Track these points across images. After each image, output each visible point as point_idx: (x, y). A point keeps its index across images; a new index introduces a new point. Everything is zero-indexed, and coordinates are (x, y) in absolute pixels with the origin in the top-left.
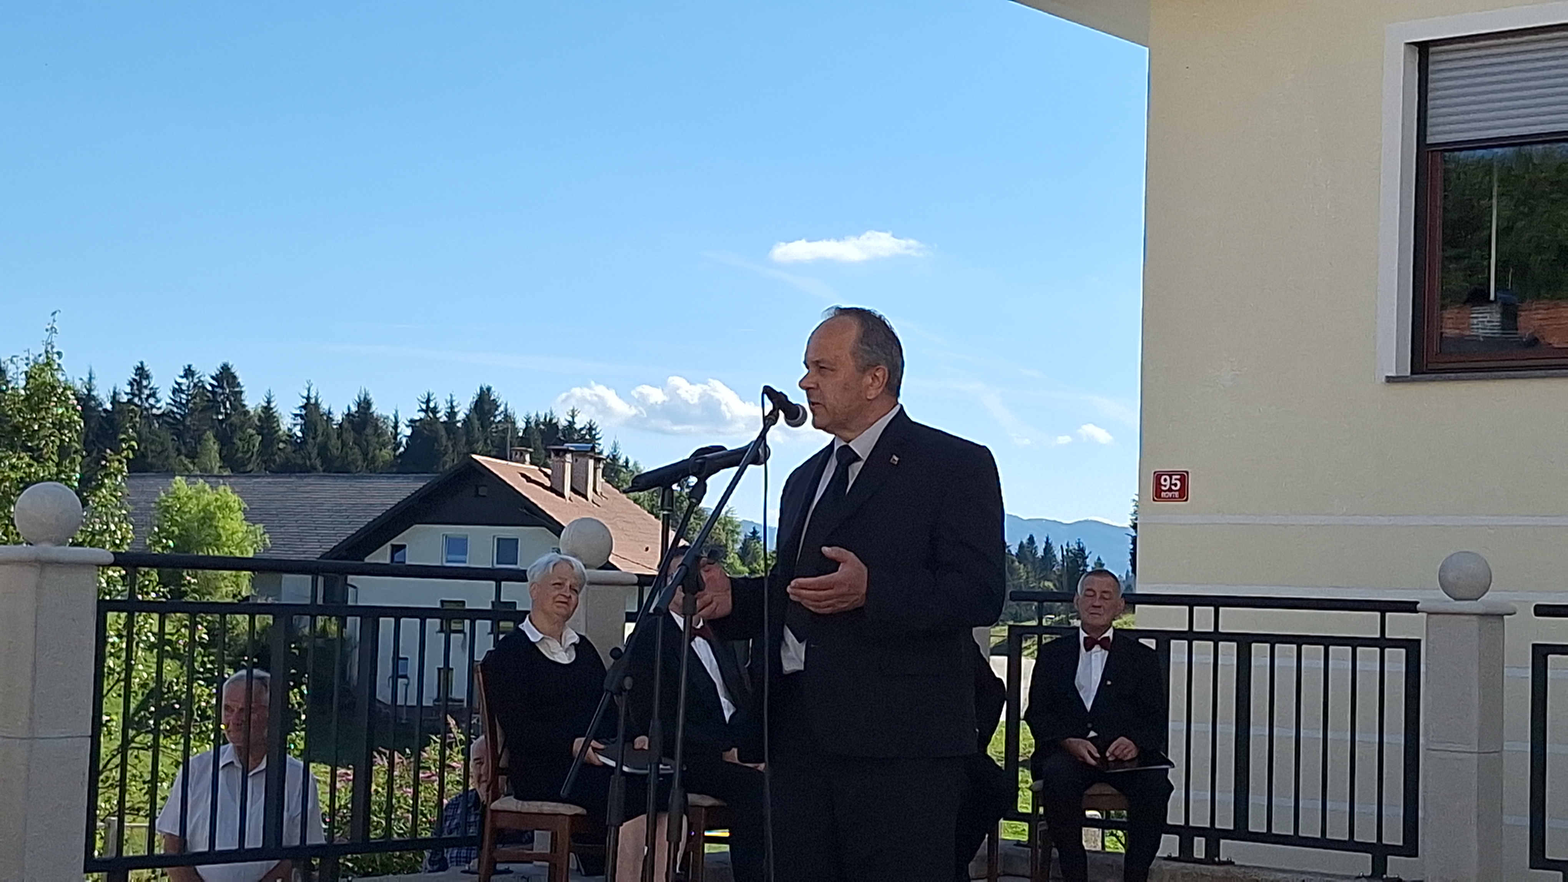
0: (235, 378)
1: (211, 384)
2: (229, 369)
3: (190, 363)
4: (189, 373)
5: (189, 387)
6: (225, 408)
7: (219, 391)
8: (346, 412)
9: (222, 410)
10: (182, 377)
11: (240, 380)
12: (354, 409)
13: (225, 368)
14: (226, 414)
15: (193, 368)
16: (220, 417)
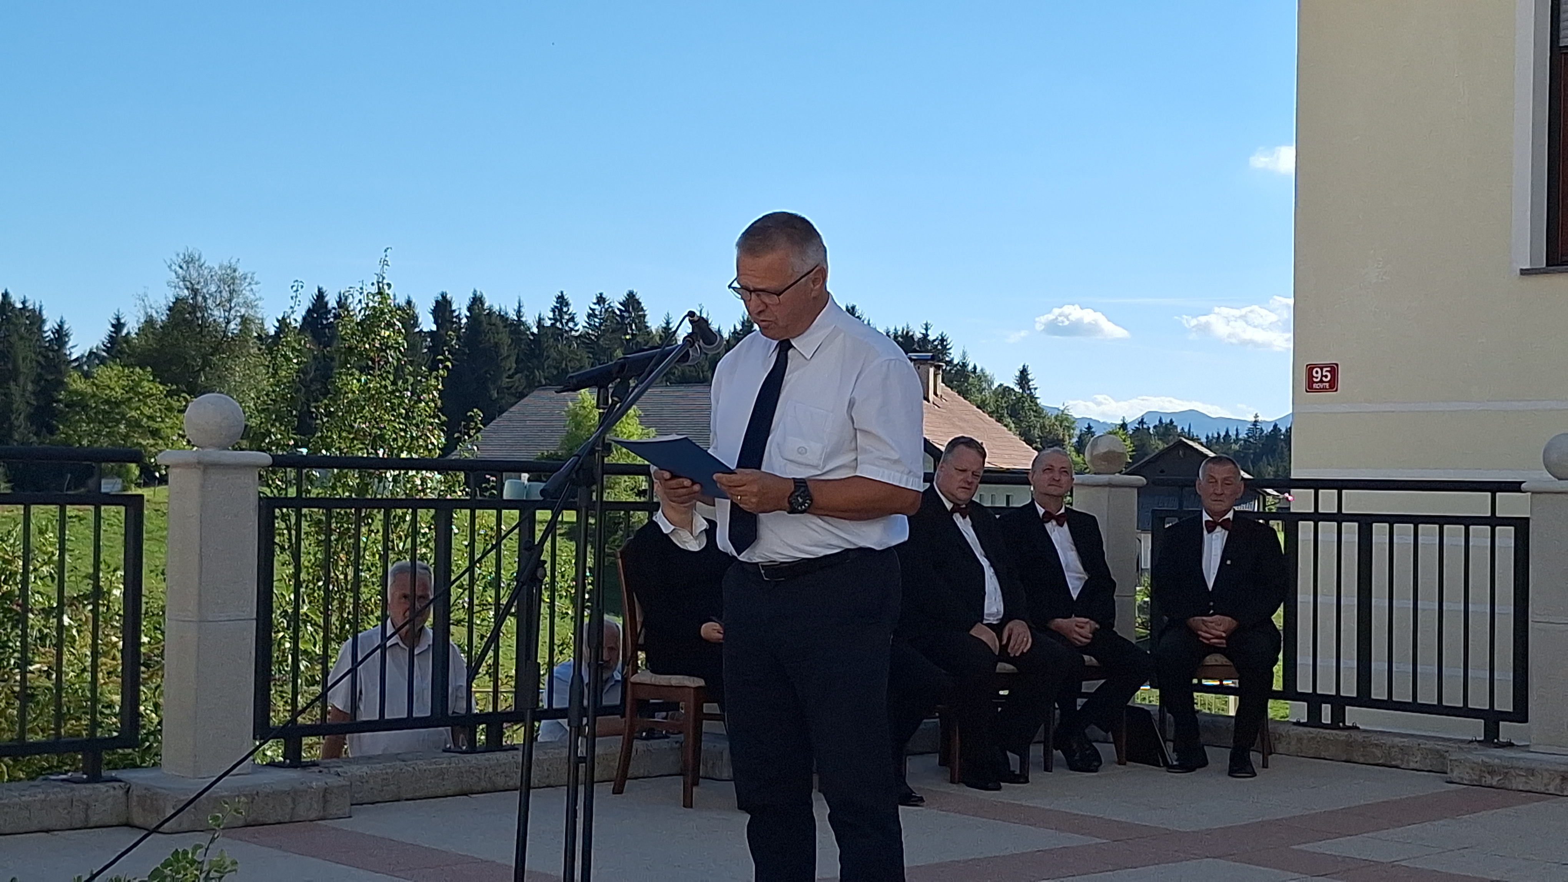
0: (639, 303)
1: (619, 309)
2: (634, 296)
3: (601, 291)
4: (601, 300)
5: (601, 311)
6: (632, 329)
7: (626, 314)
8: (732, 331)
9: (629, 331)
10: (595, 304)
11: (643, 305)
12: (739, 327)
13: (631, 295)
14: (633, 335)
15: (604, 296)
16: (628, 337)
